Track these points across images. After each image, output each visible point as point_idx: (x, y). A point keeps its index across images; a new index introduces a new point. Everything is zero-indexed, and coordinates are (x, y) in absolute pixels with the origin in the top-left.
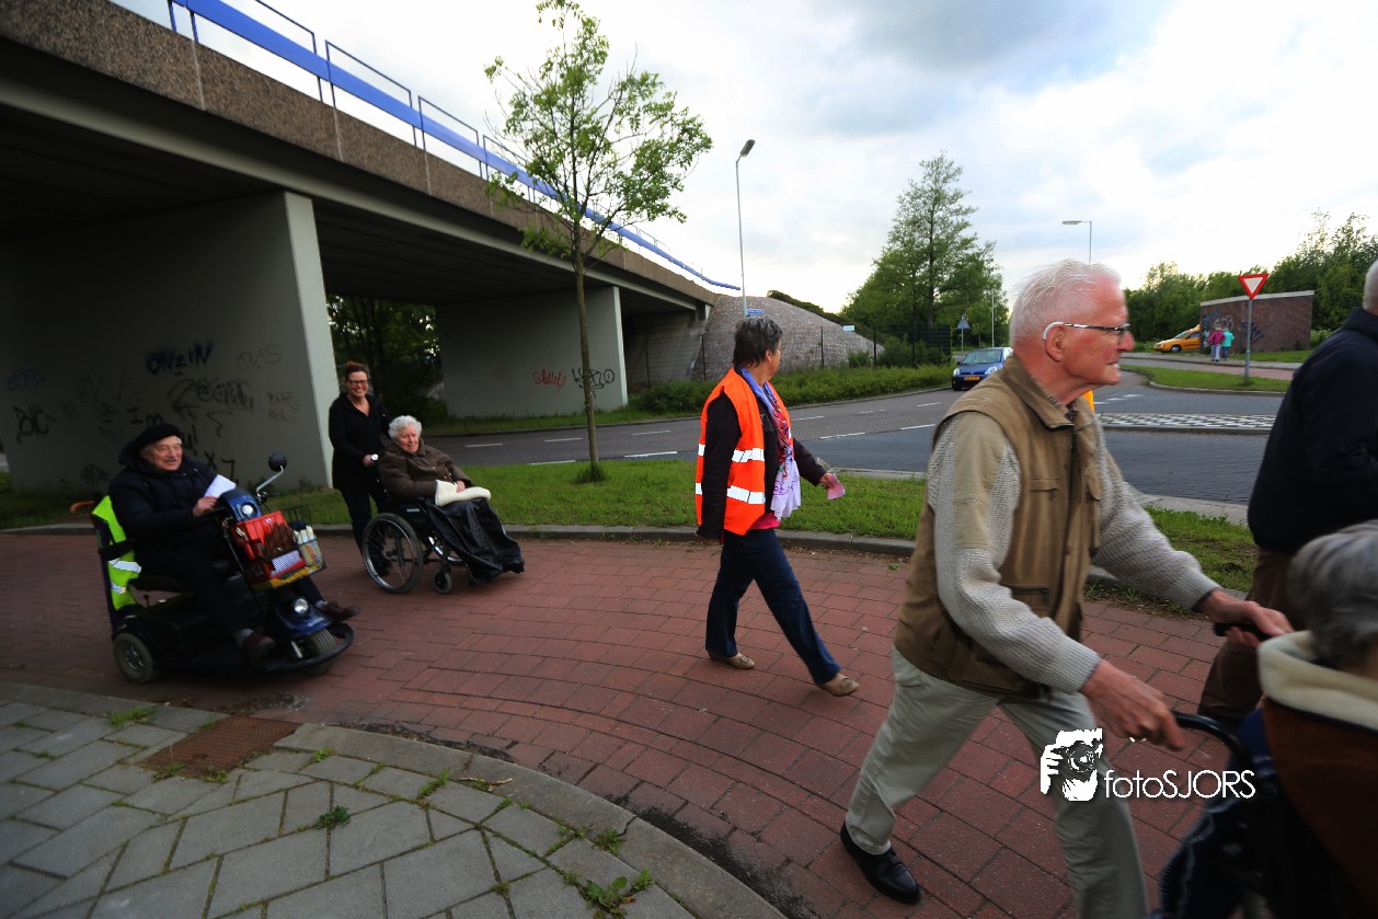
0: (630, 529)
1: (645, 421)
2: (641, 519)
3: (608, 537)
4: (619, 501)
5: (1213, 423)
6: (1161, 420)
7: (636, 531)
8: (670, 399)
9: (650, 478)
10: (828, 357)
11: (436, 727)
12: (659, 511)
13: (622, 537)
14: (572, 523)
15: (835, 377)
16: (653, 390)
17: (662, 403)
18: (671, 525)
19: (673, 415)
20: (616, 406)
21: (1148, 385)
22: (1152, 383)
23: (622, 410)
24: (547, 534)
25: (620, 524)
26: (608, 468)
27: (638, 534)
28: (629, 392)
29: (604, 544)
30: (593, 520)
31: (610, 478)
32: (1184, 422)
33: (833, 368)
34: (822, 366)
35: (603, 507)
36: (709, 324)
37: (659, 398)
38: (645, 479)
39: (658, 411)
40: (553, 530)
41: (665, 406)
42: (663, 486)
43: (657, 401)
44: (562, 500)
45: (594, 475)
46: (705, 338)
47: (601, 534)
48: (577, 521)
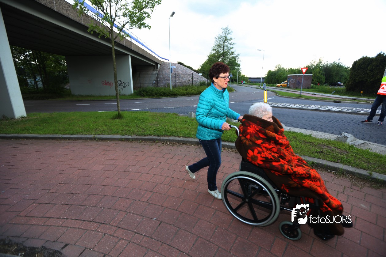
0: (130, 137)
1: (139, 98)
2: (133, 133)
3: (122, 140)
4: (127, 126)
5: (297, 106)
6: (284, 105)
7: (132, 137)
8: (147, 92)
9: (138, 118)
10: (194, 82)
11: (28, 239)
12: (141, 130)
13: (127, 139)
14: (109, 134)
15: (196, 88)
16: (141, 89)
17: (144, 93)
18: (145, 135)
19: (147, 97)
20: (129, 94)
21: (277, 95)
22: (278, 95)
23: (131, 95)
24: (98, 138)
25: (126, 135)
26: (124, 114)
27: (133, 139)
28: (134, 90)
29: (120, 142)
30: (117, 133)
31: (125, 117)
32: (289, 106)
33: (196, 85)
34: (192, 85)
35: (121, 128)
36: (159, 70)
37: (143, 92)
38: (137, 118)
39: (143, 96)
40: (101, 137)
41: (145, 94)
42: (143, 121)
43: (143, 93)
44: (106, 125)
45: (119, 116)
46: (158, 74)
47: (119, 138)
48: (111, 133)
